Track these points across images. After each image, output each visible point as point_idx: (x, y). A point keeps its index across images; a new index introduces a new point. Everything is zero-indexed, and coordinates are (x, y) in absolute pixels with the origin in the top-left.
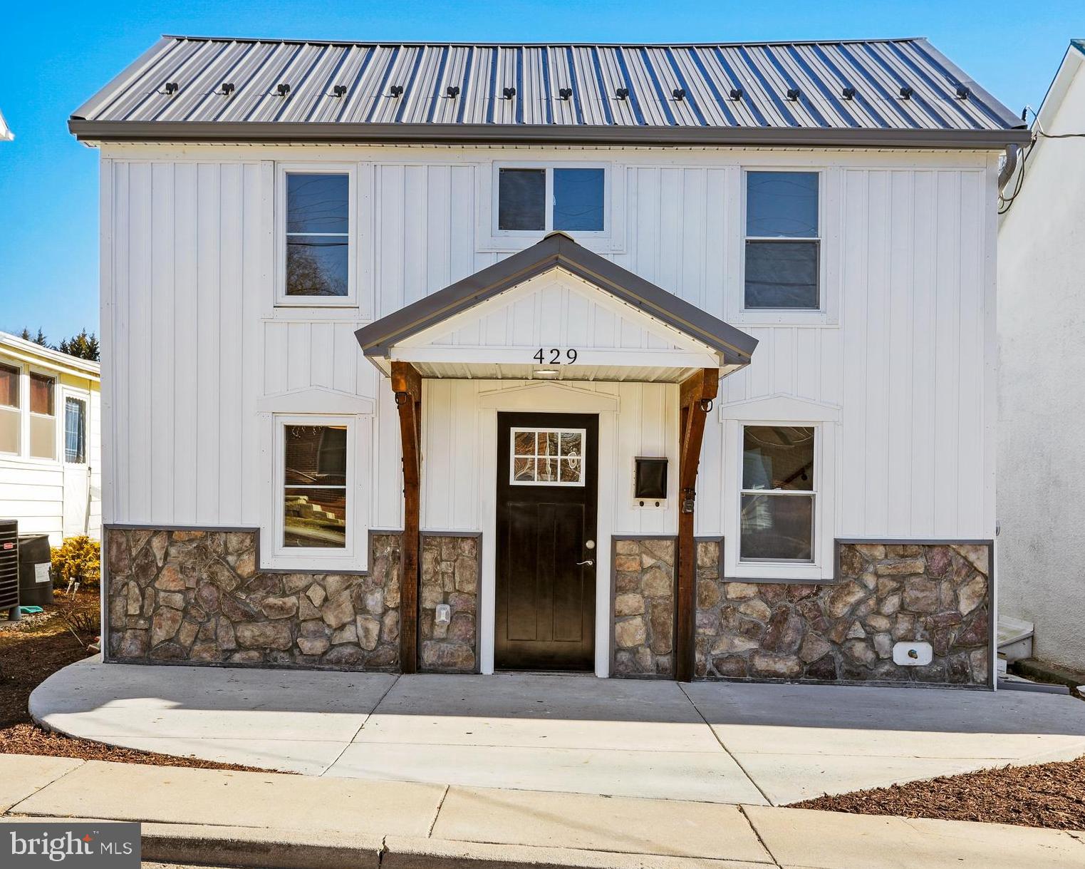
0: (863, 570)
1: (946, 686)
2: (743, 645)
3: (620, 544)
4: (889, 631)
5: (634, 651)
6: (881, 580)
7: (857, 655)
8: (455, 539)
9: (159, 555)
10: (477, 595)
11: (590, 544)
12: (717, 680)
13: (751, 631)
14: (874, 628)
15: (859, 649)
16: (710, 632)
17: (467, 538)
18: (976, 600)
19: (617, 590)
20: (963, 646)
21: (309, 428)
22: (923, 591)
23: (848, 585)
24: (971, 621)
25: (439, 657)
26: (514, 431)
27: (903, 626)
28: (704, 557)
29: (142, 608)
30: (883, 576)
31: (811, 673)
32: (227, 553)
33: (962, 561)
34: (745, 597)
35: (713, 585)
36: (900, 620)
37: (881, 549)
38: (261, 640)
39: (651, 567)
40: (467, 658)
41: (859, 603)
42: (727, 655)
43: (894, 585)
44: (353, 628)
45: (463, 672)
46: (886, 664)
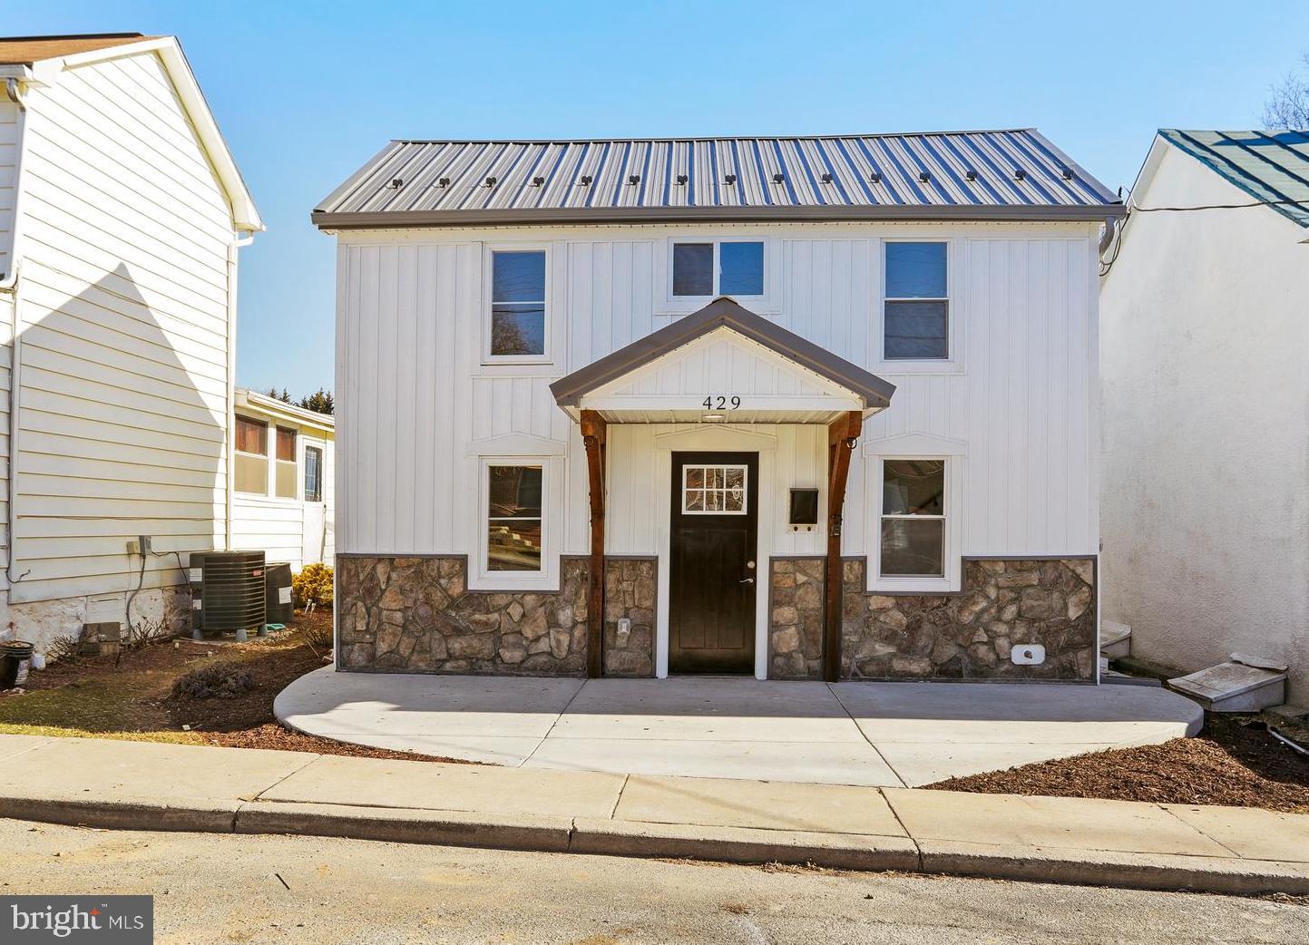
0: (986, 583)
1: (1056, 682)
2: (883, 650)
3: (777, 564)
4: (1008, 636)
5: (788, 656)
6: (1001, 591)
7: (980, 656)
8: (635, 562)
9: (383, 579)
10: (654, 609)
11: (751, 565)
12: (861, 680)
13: (889, 638)
14: (995, 632)
15: (982, 650)
16: (854, 639)
17: (646, 561)
18: (1082, 606)
19: (774, 604)
20: (1071, 647)
21: (510, 468)
22: (1036, 600)
23: (973, 596)
24: (1078, 625)
25: (621, 664)
26: (685, 467)
27: (1020, 631)
28: (848, 574)
29: (368, 624)
30: (1002, 588)
31: (941, 672)
32: (440, 577)
33: (1070, 574)
34: (885, 608)
35: (858, 598)
36: (1017, 625)
37: (1002, 564)
38: (469, 651)
39: (804, 584)
40: (645, 665)
41: (983, 611)
42: (868, 659)
43: (1013, 595)
44: (547, 640)
45: (641, 677)
46: (1005, 663)
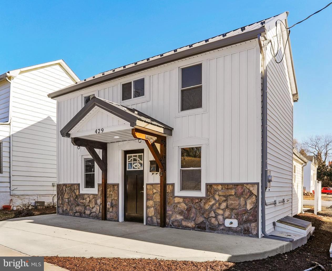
0: (215, 194)
1: (241, 235)
2: (179, 217)
3: (148, 186)
4: (223, 215)
5: (151, 217)
6: (220, 197)
7: (212, 222)
8: (114, 185)
9: (64, 190)
10: (118, 200)
11: (144, 186)
12: (172, 228)
13: (181, 213)
14: (218, 213)
15: (213, 220)
16: (170, 213)
17: (116, 185)
18: (253, 204)
19: (147, 199)
20: (247, 221)
22: (234, 201)
23: (209, 199)
24: (251, 212)
25: (110, 216)
26: (128, 155)
27: (227, 213)
28: (169, 189)
29: (62, 202)
30: (221, 196)
31: (198, 227)
32: (75, 190)
33: (248, 190)
34: (180, 202)
35: (171, 198)
36: (226, 211)
37: (220, 186)
38: (80, 210)
39: (155, 193)
40: (116, 217)
41: (213, 205)
42: (175, 220)
43: (224, 199)
44: (95, 208)
45: (115, 221)
46: (222, 226)
